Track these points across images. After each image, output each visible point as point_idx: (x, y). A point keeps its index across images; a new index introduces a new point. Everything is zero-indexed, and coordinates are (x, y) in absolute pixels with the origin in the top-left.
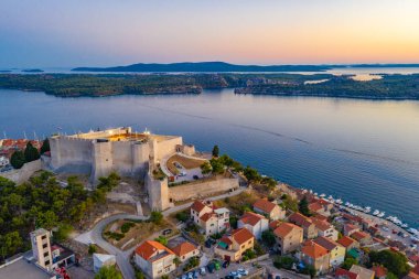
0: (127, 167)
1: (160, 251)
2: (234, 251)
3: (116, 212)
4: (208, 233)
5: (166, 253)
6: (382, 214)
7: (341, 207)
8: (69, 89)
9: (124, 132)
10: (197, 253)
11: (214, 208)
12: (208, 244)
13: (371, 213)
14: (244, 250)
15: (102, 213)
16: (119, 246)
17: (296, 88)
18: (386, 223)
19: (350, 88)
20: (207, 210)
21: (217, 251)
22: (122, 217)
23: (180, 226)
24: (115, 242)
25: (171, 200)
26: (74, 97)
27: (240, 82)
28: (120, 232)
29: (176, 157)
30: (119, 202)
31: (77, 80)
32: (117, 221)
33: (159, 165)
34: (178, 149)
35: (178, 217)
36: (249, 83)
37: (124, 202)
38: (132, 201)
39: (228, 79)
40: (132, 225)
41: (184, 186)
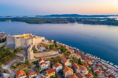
0: (25, 46)
1: (22, 74)
2: (47, 76)
3: (18, 60)
4: (42, 69)
5: (24, 75)
6: (113, 64)
7: (99, 61)
8: (32, 22)
9: (29, 35)
10: (36, 75)
11: (45, 61)
12: (41, 73)
13: (109, 64)
14: (51, 76)
15: (14, 60)
16: (13, 71)
17: (96, 22)
18: (113, 67)
19: (114, 22)
20: (42, 61)
21: (42, 75)
22: (18, 62)
23: (34, 66)
24: (13, 69)
25: (35, 57)
26: (33, 24)
27: (80, 20)
28: (16, 66)
29: (41, 43)
30: (20, 57)
31: (34, 19)
32: (17, 62)
33: (35, 46)
34: (43, 41)
35: (34, 63)
36: (83, 20)
37: (21, 57)
38: (23, 56)
39: (77, 19)
40: (20, 64)
41: (39, 53)
